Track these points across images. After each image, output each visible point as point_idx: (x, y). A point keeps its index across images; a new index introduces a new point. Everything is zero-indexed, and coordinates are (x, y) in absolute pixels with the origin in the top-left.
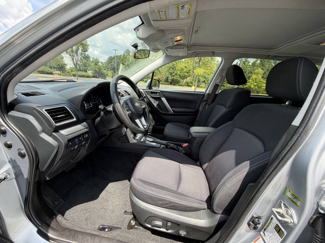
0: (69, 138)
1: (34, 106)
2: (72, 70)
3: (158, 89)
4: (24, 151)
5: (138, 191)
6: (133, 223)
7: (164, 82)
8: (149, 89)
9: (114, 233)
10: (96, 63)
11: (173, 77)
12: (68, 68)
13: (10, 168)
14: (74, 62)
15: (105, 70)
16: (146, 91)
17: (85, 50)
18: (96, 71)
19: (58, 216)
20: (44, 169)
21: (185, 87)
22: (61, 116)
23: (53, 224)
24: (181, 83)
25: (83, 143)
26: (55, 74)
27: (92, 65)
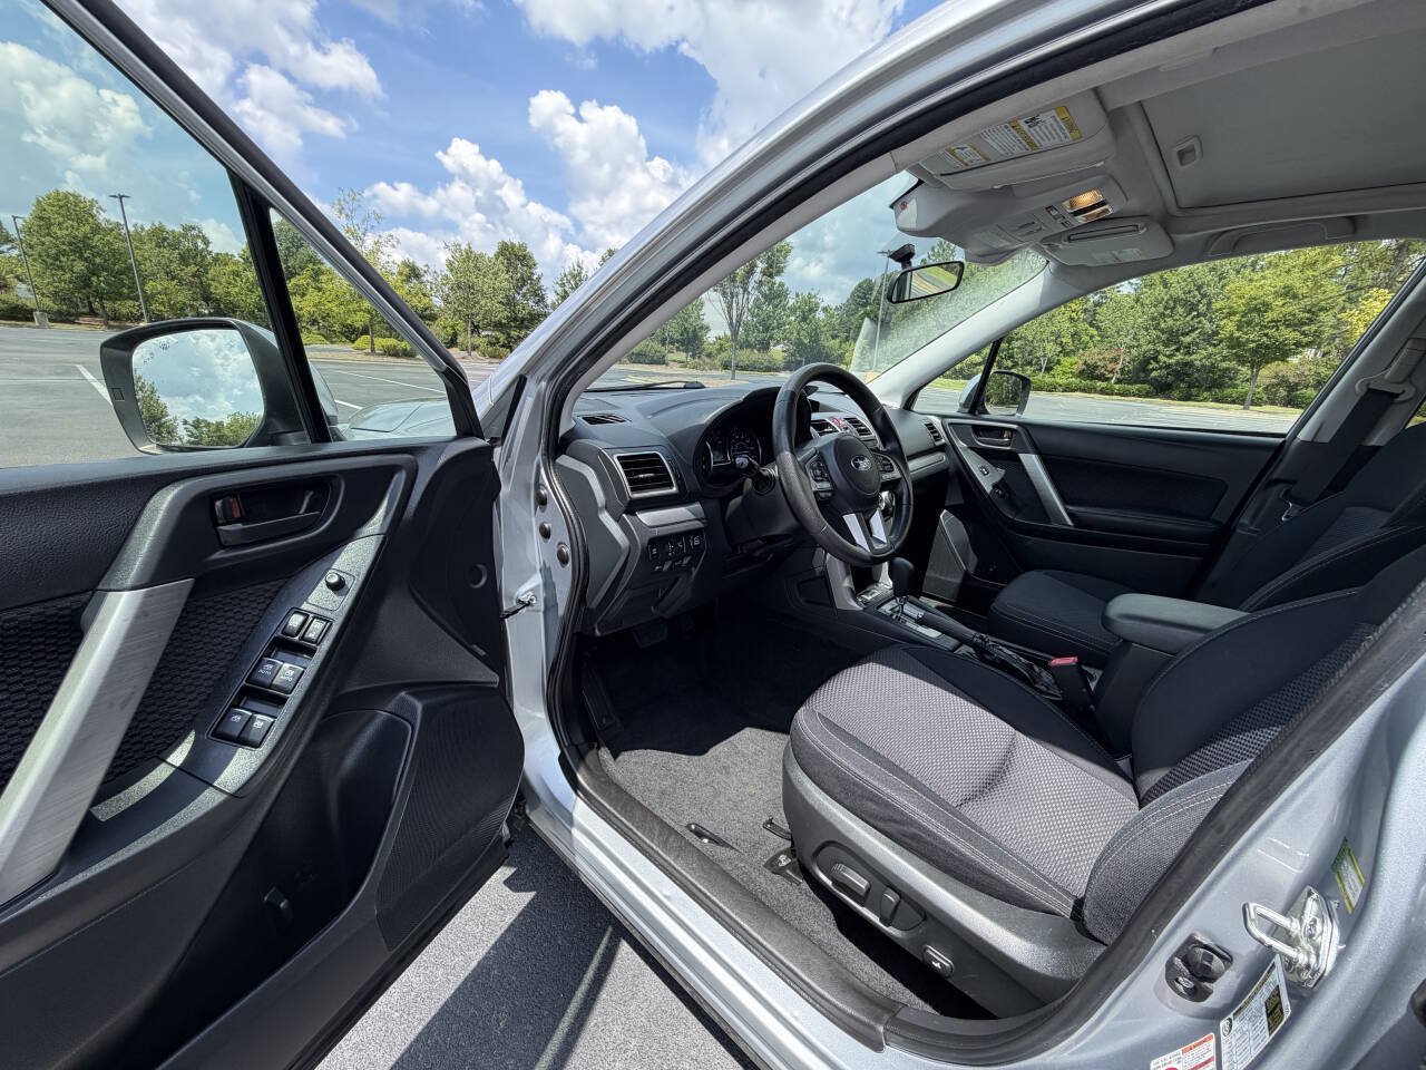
0: (652, 535)
1: (600, 445)
2: (721, 345)
3: (1018, 414)
4: (567, 550)
5: (810, 747)
6: (784, 861)
7: (1119, 381)
8: (970, 412)
9: (720, 852)
10: (807, 311)
11: (1188, 353)
12: (712, 340)
13: (538, 586)
14: (731, 319)
15: (834, 337)
16: (951, 424)
17: (773, 270)
18: (799, 343)
19: (602, 749)
20: (594, 605)
21: (1267, 408)
22: (646, 475)
23: (590, 758)
24: (1235, 386)
25: (686, 561)
26: (672, 363)
27: (790, 324)
